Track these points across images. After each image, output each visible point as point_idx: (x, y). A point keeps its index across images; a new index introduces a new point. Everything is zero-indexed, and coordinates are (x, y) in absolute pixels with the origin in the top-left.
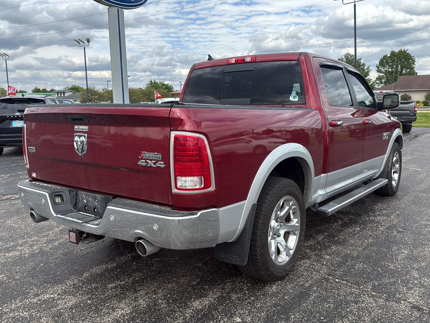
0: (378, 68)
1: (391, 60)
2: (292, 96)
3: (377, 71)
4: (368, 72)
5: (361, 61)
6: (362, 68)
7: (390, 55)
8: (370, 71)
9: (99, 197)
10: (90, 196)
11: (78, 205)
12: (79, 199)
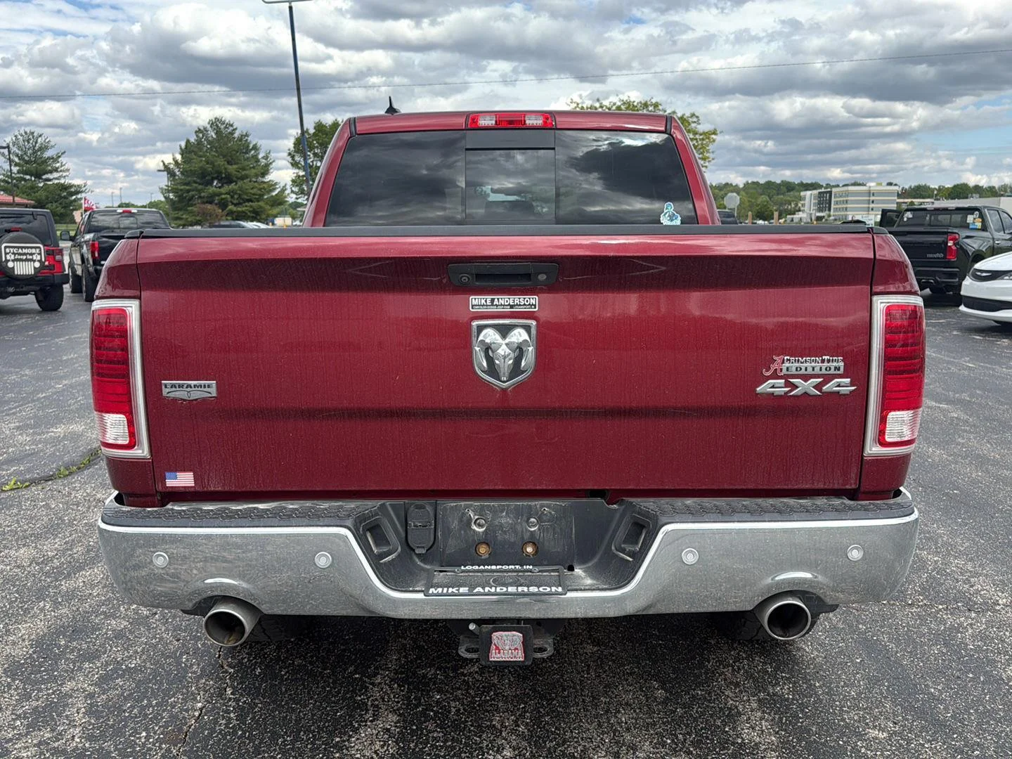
0: (293, 157)
1: (317, 142)
2: (665, 215)
3: (292, 165)
4: (267, 166)
5: (249, 139)
6: (253, 156)
7: (314, 131)
8: (271, 163)
9: (547, 506)
10: (502, 512)
11: (445, 547)
12: (448, 528)
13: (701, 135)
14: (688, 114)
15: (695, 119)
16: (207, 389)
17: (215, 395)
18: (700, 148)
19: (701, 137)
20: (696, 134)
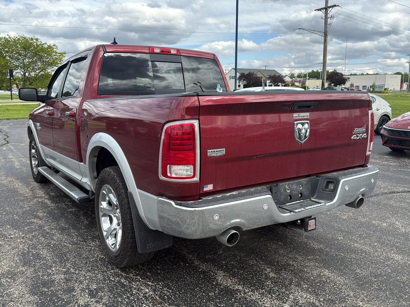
9: (304, 181)
10: (293, 185)
11: (280, 198)
12: (281, 192)
13: (59, 54)
14: (52, 45)
15: (55, 47)
16: (222, 152)
17: (224, 154)
18: (59, 59)
19: (59, 55)
20: (57, 53)
